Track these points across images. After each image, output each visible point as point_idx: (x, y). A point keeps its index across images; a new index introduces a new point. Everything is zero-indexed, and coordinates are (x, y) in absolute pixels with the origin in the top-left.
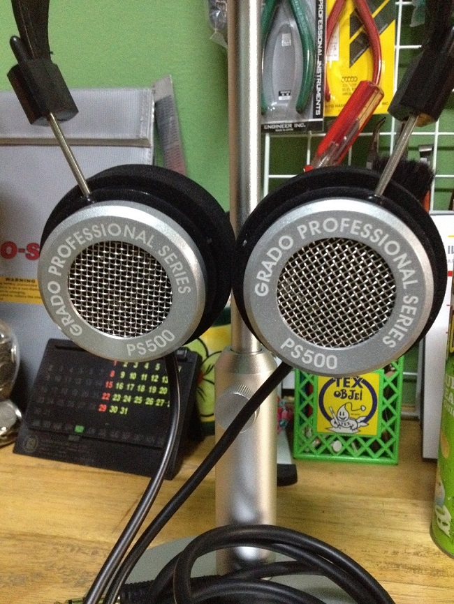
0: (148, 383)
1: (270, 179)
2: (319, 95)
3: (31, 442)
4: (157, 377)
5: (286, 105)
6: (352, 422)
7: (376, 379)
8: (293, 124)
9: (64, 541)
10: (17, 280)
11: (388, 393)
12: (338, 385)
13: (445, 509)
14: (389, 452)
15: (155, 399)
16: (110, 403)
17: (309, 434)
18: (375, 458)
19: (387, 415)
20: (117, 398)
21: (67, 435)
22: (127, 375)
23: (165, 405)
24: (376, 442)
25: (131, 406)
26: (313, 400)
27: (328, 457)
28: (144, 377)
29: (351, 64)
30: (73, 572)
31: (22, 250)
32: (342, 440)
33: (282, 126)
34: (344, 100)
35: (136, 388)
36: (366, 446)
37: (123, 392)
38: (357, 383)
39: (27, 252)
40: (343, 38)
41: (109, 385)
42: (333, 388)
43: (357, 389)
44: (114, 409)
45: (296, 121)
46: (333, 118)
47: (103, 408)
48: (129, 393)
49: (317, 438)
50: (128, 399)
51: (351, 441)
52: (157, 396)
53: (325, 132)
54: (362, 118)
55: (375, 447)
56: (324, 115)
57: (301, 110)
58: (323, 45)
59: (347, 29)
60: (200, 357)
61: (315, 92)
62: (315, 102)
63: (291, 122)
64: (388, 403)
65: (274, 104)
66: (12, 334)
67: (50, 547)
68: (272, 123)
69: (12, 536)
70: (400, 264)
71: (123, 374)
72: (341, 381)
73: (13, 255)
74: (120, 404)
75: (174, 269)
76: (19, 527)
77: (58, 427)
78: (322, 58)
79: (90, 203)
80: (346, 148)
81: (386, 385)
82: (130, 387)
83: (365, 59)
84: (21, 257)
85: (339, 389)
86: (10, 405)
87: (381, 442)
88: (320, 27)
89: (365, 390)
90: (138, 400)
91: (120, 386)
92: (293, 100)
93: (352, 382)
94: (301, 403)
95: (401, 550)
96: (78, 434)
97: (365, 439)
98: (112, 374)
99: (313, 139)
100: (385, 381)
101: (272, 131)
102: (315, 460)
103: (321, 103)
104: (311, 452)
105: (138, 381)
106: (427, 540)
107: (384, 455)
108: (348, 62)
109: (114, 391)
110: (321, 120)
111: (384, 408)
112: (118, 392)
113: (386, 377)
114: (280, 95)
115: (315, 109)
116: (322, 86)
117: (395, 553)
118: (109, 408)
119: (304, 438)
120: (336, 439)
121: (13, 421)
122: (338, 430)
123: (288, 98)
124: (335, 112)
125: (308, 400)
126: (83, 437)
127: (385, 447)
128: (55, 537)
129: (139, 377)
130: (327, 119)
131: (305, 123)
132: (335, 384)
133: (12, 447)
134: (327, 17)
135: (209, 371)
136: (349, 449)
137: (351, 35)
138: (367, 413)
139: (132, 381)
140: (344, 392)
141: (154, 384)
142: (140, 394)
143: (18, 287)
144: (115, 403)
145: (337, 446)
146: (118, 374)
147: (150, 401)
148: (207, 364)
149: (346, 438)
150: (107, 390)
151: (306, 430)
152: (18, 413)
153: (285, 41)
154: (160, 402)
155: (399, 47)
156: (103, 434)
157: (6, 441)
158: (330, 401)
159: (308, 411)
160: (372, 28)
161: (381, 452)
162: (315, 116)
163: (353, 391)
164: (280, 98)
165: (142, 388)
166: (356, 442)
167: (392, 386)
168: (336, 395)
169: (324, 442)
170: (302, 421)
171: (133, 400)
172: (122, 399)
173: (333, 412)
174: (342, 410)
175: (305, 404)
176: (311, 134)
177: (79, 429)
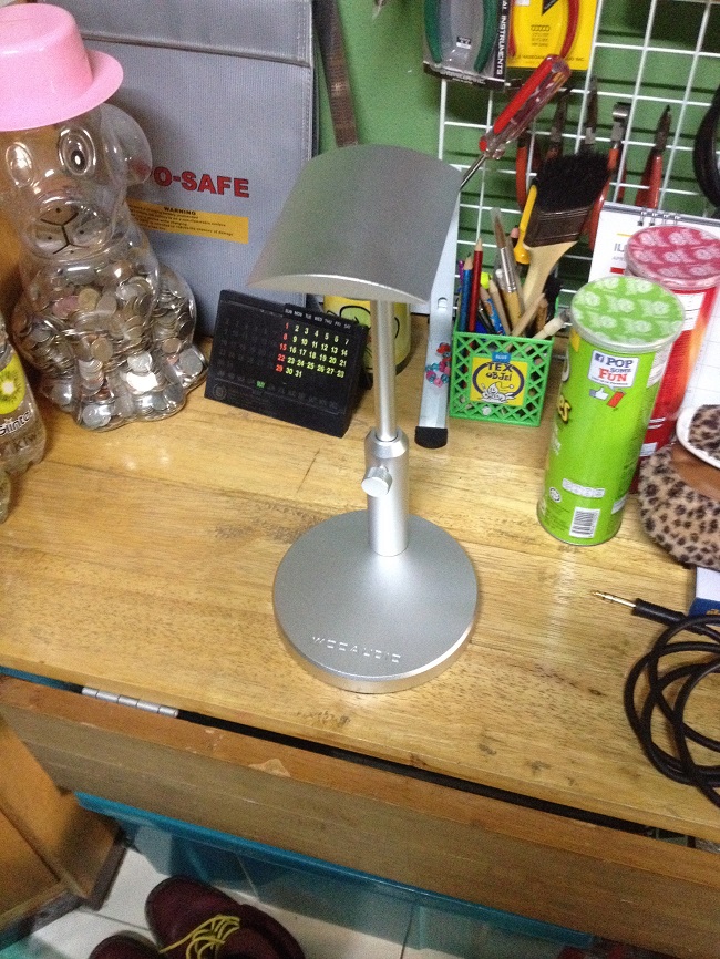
0: (319, 351)
1: (446, 126)
2: (501, 54)
3: (219, 390)
4: (327, 346)
5: (465, 55)
6: (500, 396)
7: (525, 365)
8: (472, 78)
9: (263, 499)
10: (176, 210)
11: (535, 376)
12: (490, 369)
14: (532, 417)
15: (326, 368)
16: (286, 364)
17: (463, 400)
18: (521, 421)
19: (533, 392)
20: (291, 360)
22: (299, 340)
23: (335, 374)
24: (521, 410)
25: (303, 368)
26: (467, 378)
27: (478, 417)
28: (315, 344)
29: (544, 11)
30: (273, 527)
31: (177, 179)
32: (493, 407)
33: (458, 75)
35: (307, 353)
36: (512, 412)
37: (297, 356)
38: (508, 368)
39: (182, 181)
41: (283, 347)
42: (486, 370)
43: (507, 373)
44: (289, 371)
45: (475, 75)
47: (279, 368)
48: (302, 358)
49: (470, 403)
50: (301, 363)
51: (498, 408)
52: (327, 364)
61: (498, 50)
62: (497, 61)
63: (470, 74)
64: (534, 384)
67: (254, 504)
68: (450, 69)
69: (224, 493)
71: (295, 339)
72: (494, 366)
73: (167, 182)
74: (295, 367)
76: (227, 484)
77: (241, 380)
78: (507, 13)
81: (533, 370)
82: (303, 352)
84: (177, 185)
85: (491, 372)
87: (526, 410)
89: (514, 373)
90: (311, 366)
91: (293, 350)
92: (473, 49)
93: (503, 367)
95: (509, 520)
96: (260, 389)
97: (512, 408)
98: (285, 337)
100: (532, 368)
101: (449, 78)
103: (505, 59)
104: (464, 414)
105: (309, 348)
107: (529, 419)
108: (541, 9)
109: (288, 354)
110: (503, 81)
111: (530, 387)
112: (292, 355)
113: (533, 365)
114: (459, 41)
115: (496, 69)
116: (506, 43)
117: (504, 521)
118: (285, 369)
119: (459, 402)
120: (486, 406)
122: (488, 400)
123: (468, 46)
125: (463, 377)
126: (264, 392)
127: (529, 414)
128: (255, 494)
129: (310, 343)
131: (486, 81)
133: (203, 389)
136: (498, 413)
138: (515, 390)
139: (304, 347)
140: (495, 374)
141: (324, 352)
142: (312, 360)
143: (179, 218)
145: (487, 411)
146: (290, 338)
147: (321, 368)
149: (495, 406)
150: (283, 352)
151: (461, 397)
154: (330, 371)
156: (281, 391)
158: (482, 379)
159: (463, 385)
161: (525, 417)
162: (496, 76)
163: (503, 374)
164: (459, 44)
165: (313, 355)
166: (504, 409)
167: (539, 372)
168: (489, 376)
169: (476, 406)
170: (457, 391)
171: (305, 366)
172: (296, 362)
173: (485, 387)
174: (493, 386)
175: (460, 380)
177: (261, 384)
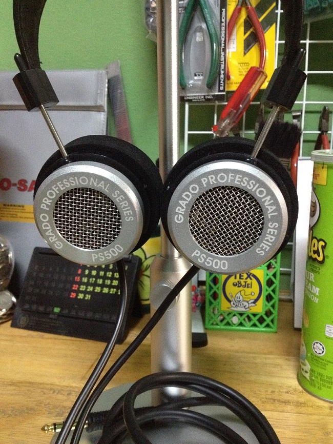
0: (105, 278)
1: (189, 134)
2: (222, 76)
3: (23, 320)
4: (111, 273)
5: (200, 83)
6: (245, 303)
7: (261, 273)
8: (204, 96)
9: (48, 387)
10: (11, 205)
11: (270, 283)
12: (235, 278)
13: (307, 362)
14: (271, 324)
15: (110, 289)
16: (78, 292)
17: (216, 312)
18: (261, 328)
19: (269, 298)
20: (83, 288)
21: (49, 314)
22: (90, 273)
23: (116, 293)
24: (262, 317)
25: (92, 293)
26: (218, 288)
27: (229, 327)
28: (102, 273)
29: (245, 54)
30: (55, 407)
32: (239, 316)
33: (197, 98)
34: (240, 79)
35: (96, 281)
36: (255, 320)
37: (87, 284)
38: (249, 276)
40: (239, 36)
41: (77, 279)
42: (232, 280)
43: (249, 281)
44: (81, 296)
45: (206, 94)
46: (233, 92)
47: (73, 295)
48: (92, 285)
49: (221, 314)
50: (90, 289)
51: (244, 316)
52: (110, 287)
53: (226, 102)
54: (253, 92)
55: (261, 320)
56: (226, 90)
57: (210, 86)
58: (225, 41)
59: (242, 29)
60: (140, 259)
61: (220, 74)
62: (220, 81)
63: (203, 94)
64: (270, 290)
65: (191, 82)
66: (9, 244)
67: (39, 391)
68: (190, 95)
70: (266, 202)
71: (87, 272)
74: (85, 292)
75: (122, 205)
77: (41, 309)
78: (224, 50)
79: (67, 163)
80: (242, 113)
81: (268, 277)
82: (92, 280)
83: (254, 50)
84: (14, 189)
85: (236, 281)
86: (8, 293)
87: (265, 317)
88: (223, 28)
89: (254, 281)
90: (98, 289)
91: (85, 280)
92: (204, 79)
93: (245, 276)
94: (210, 290)
95: (277, 390)
96: (55, 314)
97: (255, 315)
98: (80, 271)
99: (219, 106)
100: (267, 275)
101: (189, 101)
102: (220, 330)
103: (224, 81)
104: (217, 324)
105: (97, 276)
106: (294, 383)
107: (268, 326)
108: (243, 53)
109: (81, 283)
110: (224, 93)
111: (267, 293)
112: (84, 284)
113: (268, 272)
114: (195, 75)
115: (219, 86)
116: (224, 70)
117: (273, 392)
118: (77, 295)
119: (212, 315)
120: (234, 315)
121: (10, 305)
122: (235, 309)
123: (201, 77)
124: (234, 88)
125: (215, 288)
126: (59, 315)
127: (268, 320)
128: (41, 384)
129: (98, 273)
130: (228, 92)
131: (213, 96)
132: (233, 277)
133: (10, 323)
134: (228, 21)
135: (146, 269)
136: (243, 322)
137: (245, 33)
138: (255, 297)
139: (93, 277)
140: (240, 283)
141: (108, 278)
142: (99, 285)
143: (12, 210)
144: (82, 292)
145: (235, 320)
146: (83, 271)
147: (106, 290)
148: (145, 264)
149: (241, 314)
150: (76, 283)
151: (214, 309)
152: (14, 299)
153: (199, 37)
154: (113, 291)
155: (278, 42)
156: (73, 313)
157: (5, 319)
158: (231, 289)
159: (215, 296)
160: (259, 28)
161: (265, 324)
162: (220, 91)
163: (246, 282)
164: (196, 78)
165: (100, 281)
166: (248, 317)
167: (273, 278)
168: (234, 285)
169: (227, 317)
170: (211, 303)
171: (94, 289)
172: (86, 289)
173: (232, 296)
174: (239, 295)
175: (212, 291)
176: (217, 103)
177: (57, 310)
